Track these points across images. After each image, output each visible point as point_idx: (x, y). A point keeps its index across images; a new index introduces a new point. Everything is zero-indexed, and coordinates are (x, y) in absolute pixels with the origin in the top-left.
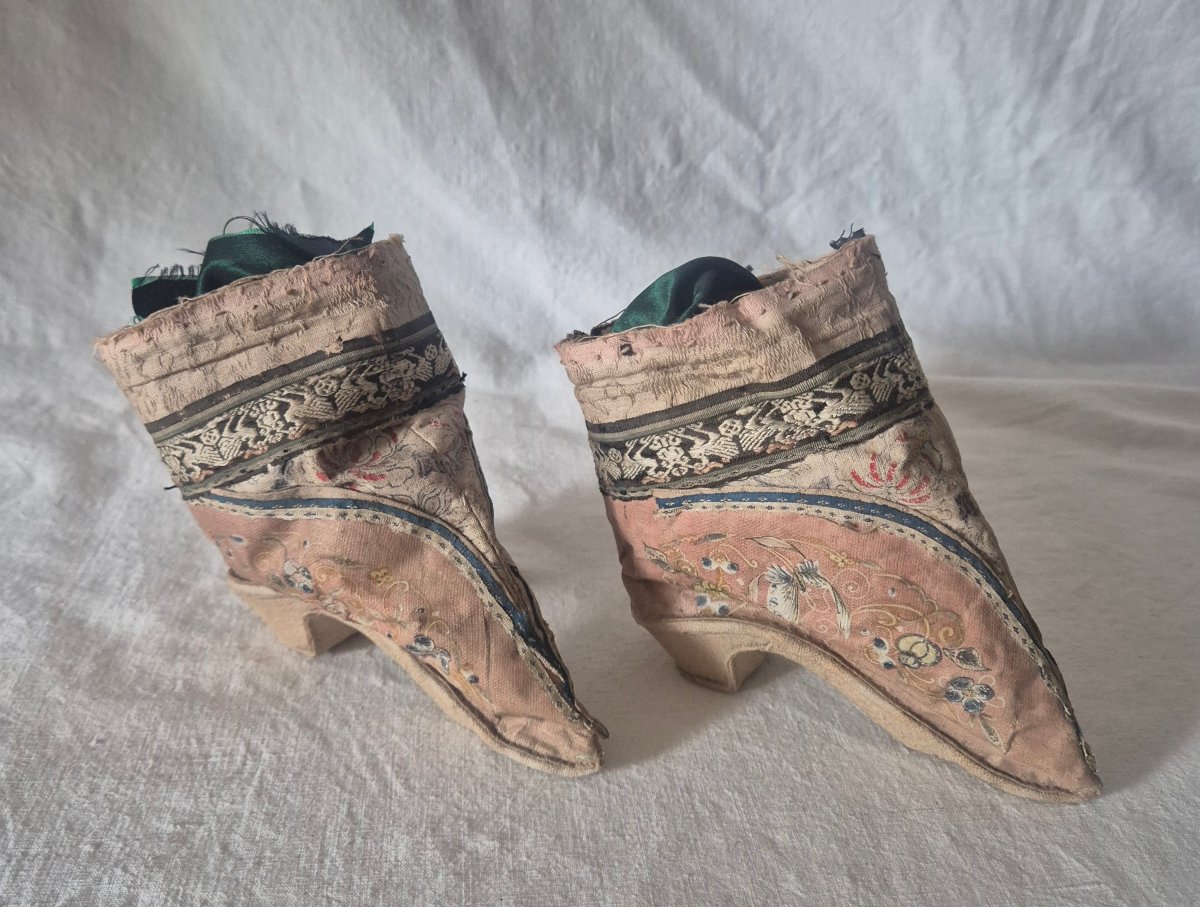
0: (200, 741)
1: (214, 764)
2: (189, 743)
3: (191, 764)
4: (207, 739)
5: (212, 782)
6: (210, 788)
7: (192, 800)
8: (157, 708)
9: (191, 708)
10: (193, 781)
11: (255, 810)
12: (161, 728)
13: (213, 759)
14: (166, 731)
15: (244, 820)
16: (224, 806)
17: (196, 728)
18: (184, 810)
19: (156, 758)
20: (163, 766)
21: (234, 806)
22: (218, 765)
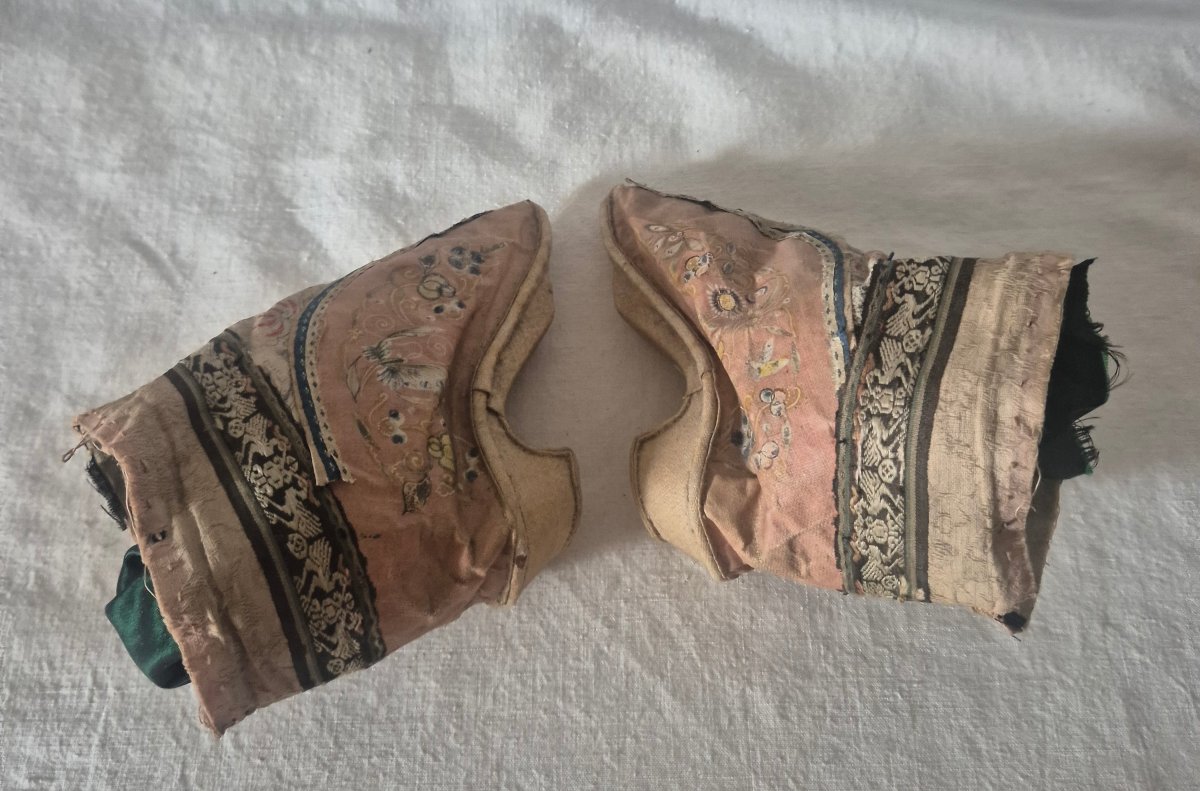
0: (51, 664)
1: (65, 697)
2: (41, 668)
3: (43, 698)
4: (58, 664)
5: (62, 725)
6: (60, 732)
7: (44, 749)
8: (10, 617)
9: (42, 619)
10: (45, 722)
11: (100, 766)
12: (15, 647)
13: (64, 691)
14: (20, 649)
15: (90, 778)
16: (72, 758)
17: (48, 648)
18: (38, 761)
19: (13, 687)
20: (18, 699)
21: (81, 759)
22: (68, 699)
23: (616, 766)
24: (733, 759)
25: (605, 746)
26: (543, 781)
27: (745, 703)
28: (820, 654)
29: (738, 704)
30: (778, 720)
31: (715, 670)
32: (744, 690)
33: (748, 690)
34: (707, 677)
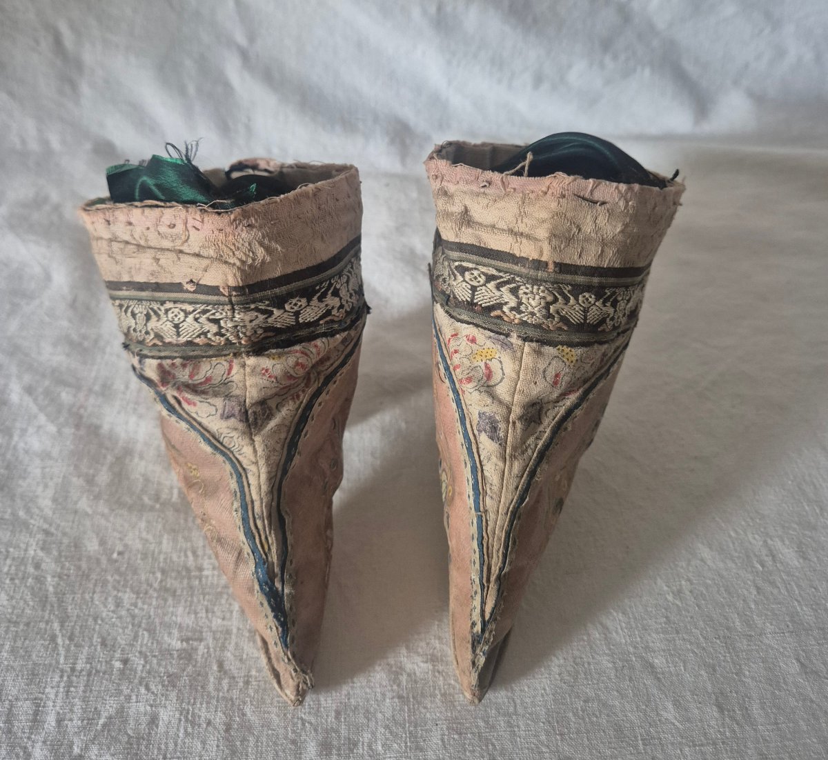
0: (194, 553)
1: (207, 577)
2: (186, 556)
3: (189, 578)
4: (200, 553)
5: (207, 597)
6: (206, 603)
7: (193, 616)
8: (160, 520)
9: (186, 520)
10: (192, 596)
11: (241, 627)
12: (165, 541)
13: (205, 573)
14: (168, 543)
15: (233, 637)
16: (217, 622)
17: (191, 541)
18: (188, 626)
19: (163, 572)
20: (168, 580)
21: (225, 623)
22: (210, 578)
23: (678, 603)
24: (775, 591)
25: (665, 588)
26: (621, 618)
27: (770, 550)
28: (817, 513)
29: (764, 552)
30: (801, 561)
31: (737, 528)
32: (765, 542)
33: (769, 542)
34: (733, 534)
